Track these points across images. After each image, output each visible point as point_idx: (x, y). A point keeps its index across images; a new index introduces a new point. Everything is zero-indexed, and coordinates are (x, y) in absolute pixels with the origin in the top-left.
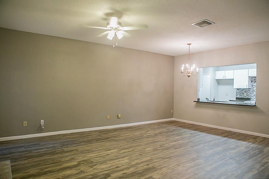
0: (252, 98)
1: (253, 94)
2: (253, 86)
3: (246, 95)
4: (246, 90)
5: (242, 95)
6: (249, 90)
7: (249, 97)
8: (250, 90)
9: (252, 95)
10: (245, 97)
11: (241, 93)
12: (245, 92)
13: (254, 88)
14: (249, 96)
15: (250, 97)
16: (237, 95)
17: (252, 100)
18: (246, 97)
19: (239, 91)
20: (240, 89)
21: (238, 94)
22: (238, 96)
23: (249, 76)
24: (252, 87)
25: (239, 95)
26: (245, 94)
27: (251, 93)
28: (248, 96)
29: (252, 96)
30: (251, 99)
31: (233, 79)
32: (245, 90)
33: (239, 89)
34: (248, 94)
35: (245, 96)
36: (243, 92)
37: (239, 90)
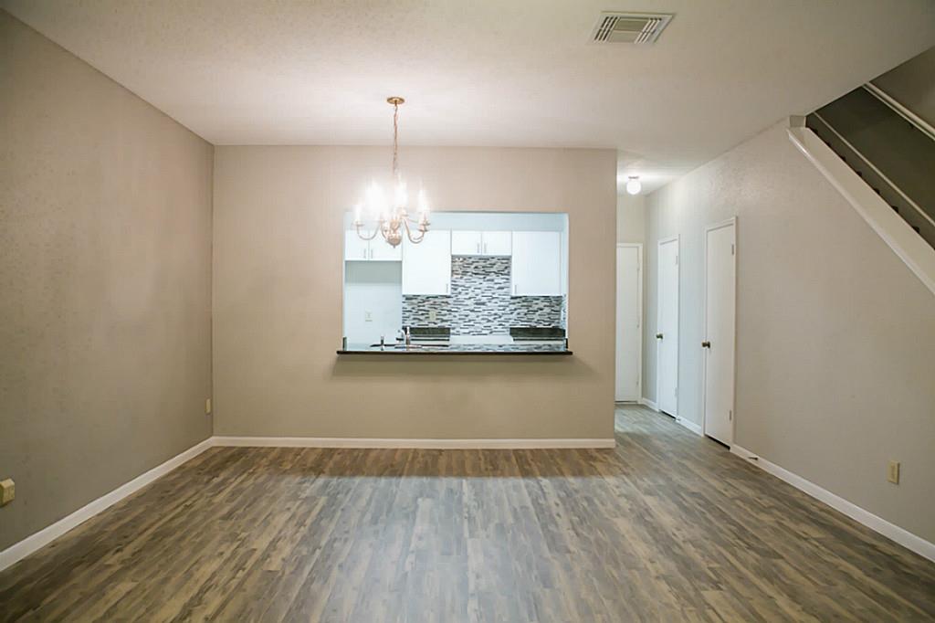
0: (454, 329)
1: (456, 314)
2: (455, 287)
3: (437, 319)
4: (436, 300)
5: (422, 318)
6: (445, 300)
7: (446, 325)
8: (449, 300)
9: (455, 316)
10: (432, 325)
11: (420, 313)
12: (434, 306)
13: (460, 293)
14: (446, 321)
15: (449, 323)
16: (404, 319)
17: (454, 334)
18: (436, 326)
19: (413, 304)
20: (415, 297)
21: (407, 314)
22: (408, 323)
23: (453, 253)
24: (456, 289)
25: (412, 317)
26: (433, 313)
27: (450, 311)
28: (443, 321)
29: (455, 320)
30: (452, 331)
31: (401, 262)
32: (431, 302)
33: (411, 299)
34: (443, 312)
35: (432, 321)
36: (426, 308)
37: (414, 301)
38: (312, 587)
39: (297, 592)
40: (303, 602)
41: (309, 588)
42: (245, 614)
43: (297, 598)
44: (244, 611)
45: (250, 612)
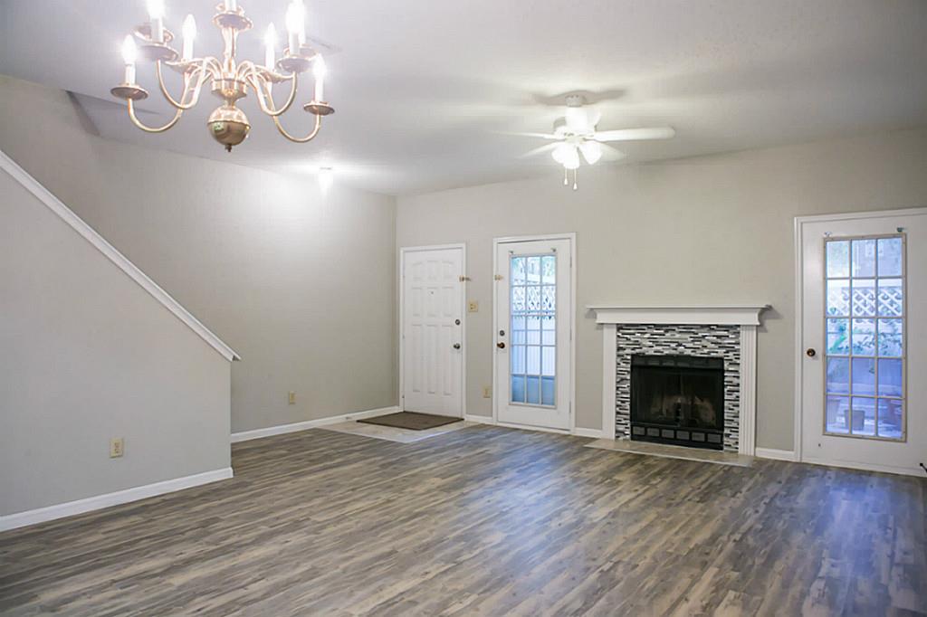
38: (581, 605)
39: (598, 604)
40: (595, 594)
41: (584, 605)
42: (652, 596)
43: (599, 598)
44: (652, 599)
45: (647, 596)
